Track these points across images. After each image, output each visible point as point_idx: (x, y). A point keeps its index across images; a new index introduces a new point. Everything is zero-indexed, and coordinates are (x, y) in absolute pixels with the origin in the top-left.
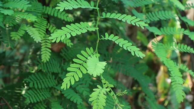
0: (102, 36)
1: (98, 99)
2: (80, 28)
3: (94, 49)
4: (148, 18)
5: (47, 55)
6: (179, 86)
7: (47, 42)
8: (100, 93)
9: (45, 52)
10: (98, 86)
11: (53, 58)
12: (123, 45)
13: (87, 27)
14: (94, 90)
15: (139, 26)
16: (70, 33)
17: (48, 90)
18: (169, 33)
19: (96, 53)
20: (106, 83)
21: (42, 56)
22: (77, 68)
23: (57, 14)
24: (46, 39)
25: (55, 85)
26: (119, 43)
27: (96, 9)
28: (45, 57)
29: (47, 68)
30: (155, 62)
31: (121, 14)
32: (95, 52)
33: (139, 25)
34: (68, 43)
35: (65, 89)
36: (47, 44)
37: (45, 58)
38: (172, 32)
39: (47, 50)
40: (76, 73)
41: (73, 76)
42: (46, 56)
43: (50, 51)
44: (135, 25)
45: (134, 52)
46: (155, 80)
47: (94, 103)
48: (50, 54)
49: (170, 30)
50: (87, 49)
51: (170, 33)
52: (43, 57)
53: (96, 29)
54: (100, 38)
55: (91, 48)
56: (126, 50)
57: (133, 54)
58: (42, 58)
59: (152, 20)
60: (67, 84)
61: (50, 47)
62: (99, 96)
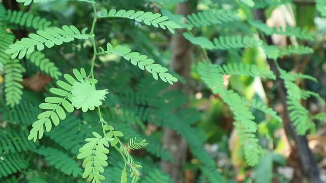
0: (100, 48)
1: (94, 155)
2: (62, 36)
3: (88, 72)
4: (191, 23)
5: (15, 93)
6: (251, 137)
7: (14, 71)
8: (97, 144)
9: (11, 88)
10: (94, 133)
11: (32, 102)
12: (138, 63)
13: (75, 34)
14: (87, 140)
15: (165, 29)
16: (44, 44)
17: (23, 156)
18: (229, 46)
19: (91, 77)
20: (109, 131)
21: (7, 95)
22: (58, 104)
23: (32, 23)
24: (14, 67)
25: (35, 147)
26: (130, 60)
27: (91, 4)
28: (12, 97)
29: (20, 118)
30: (227, 115)
31: (134, 11)
32: (89, 77)
33: (166, 26)
34: (53, 72)
35: (35, 141)
36: (15, 74)
37: (12, 99)
38: (234, 45)
39: (16, 86)
40: (55, 111)
41: (50, 118)
42: (14, 95)
43: (22, 87)
44: (158, 26)
45: (158, 74)
46: (227, 146)
47: (87, 162)
48: (21, 93)
49: (231, 42)
50: (75, 71)
51: (231, 45)
52: (9, 97)
53: (90, 36)
54: (98, 53)
55: (82, 70)
56: (144, 69)
57: (156, 78)
58: (7, 99)
59: (198, 26)
60: (38, 132)
61: (21, 80)
62: (95, 149)
